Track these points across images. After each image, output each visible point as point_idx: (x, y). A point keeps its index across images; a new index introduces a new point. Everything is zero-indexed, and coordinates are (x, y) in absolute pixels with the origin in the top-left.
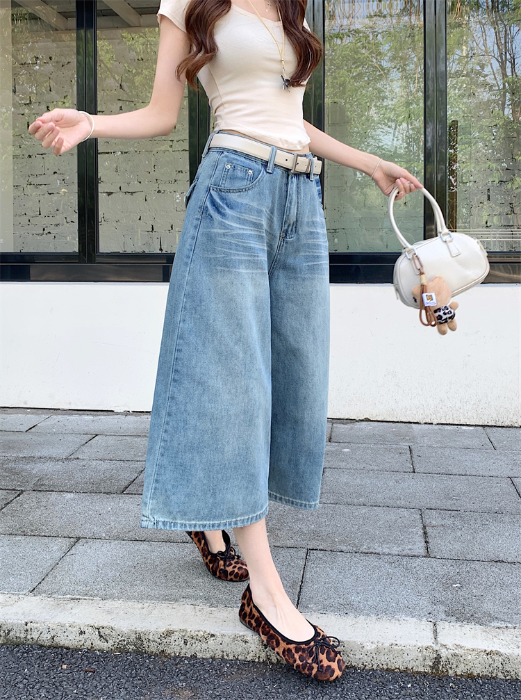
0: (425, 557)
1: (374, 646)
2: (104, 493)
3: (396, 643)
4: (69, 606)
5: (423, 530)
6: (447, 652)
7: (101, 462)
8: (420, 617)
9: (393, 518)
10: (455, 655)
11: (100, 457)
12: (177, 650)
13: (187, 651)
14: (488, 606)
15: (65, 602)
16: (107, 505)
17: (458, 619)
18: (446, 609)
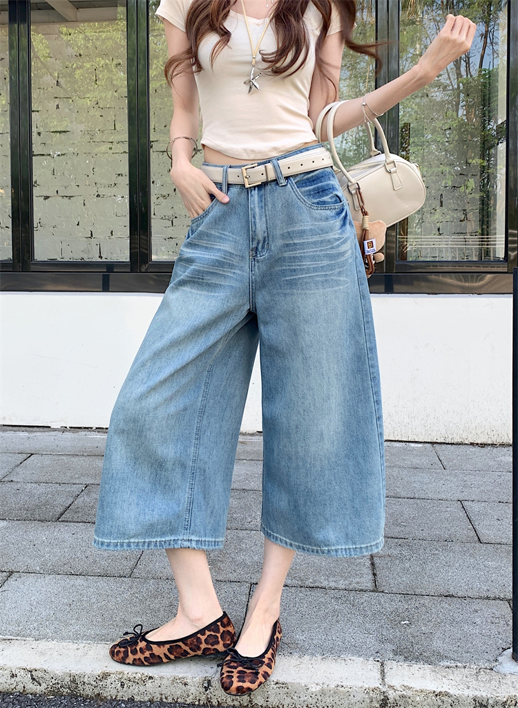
0: (372, 591)
1: (319, 688)
2: (39, 521)
3: (342, 684)
5: (371, 560)
6: (394, 694)
7: (36, 485)
8: (367, 657)
10: (403, 696)
11: (35, 479)
12: (114, 693)
13: (125, 694)
14: (437, 644)
16: (42, 534)
17: (406, 659)
18: (394, 648)
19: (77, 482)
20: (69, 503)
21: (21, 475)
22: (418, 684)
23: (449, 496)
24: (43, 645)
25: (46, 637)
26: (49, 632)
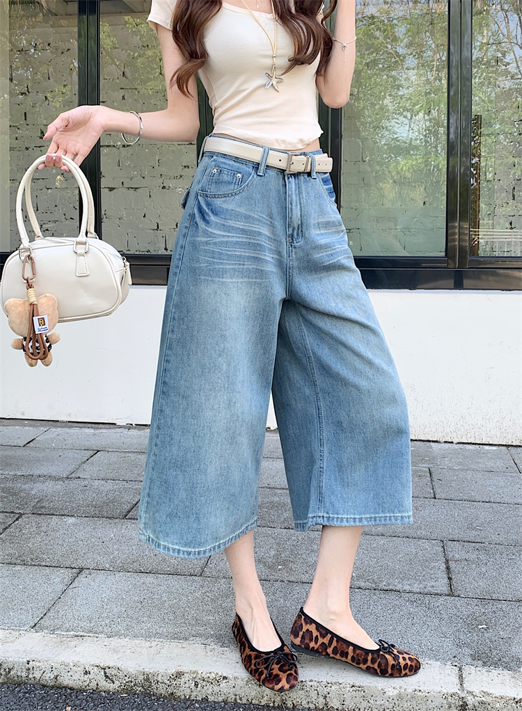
0: (448, 595)
1: (396, 692)
2: (106, 518)
3: (420, 688)
4: (73, 643)
5: (446, 564)
6: (473, 700)
7: (103, 482)
8: (444, 661)
9: (414, 551)
10: (482, 703)
11: (102, 477)
12: (187, 692)
13: (198, 694)
14: (516, 650)
15: (68, 639)
16: (110, 531)
17: (485, 664)
18: (472, 653)
20: (136, 501)
21: (88, 471)
22: (497, 691)
24: (115, 642)
25: (118, 634)
26: (121, 628)
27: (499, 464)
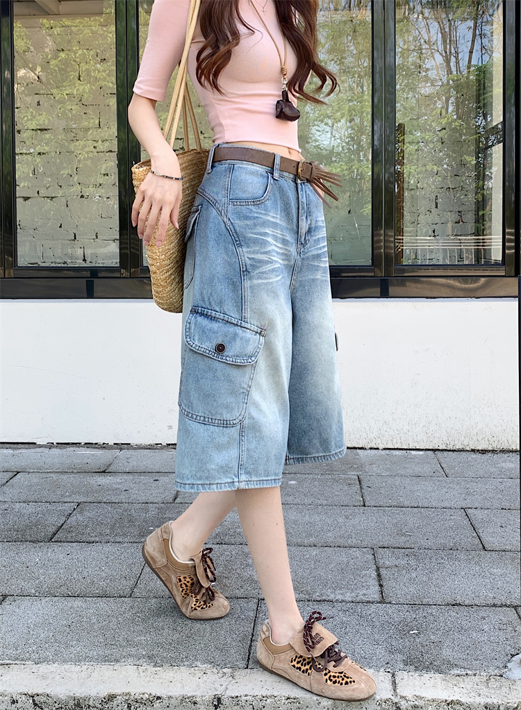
0: (380, 603)
2: (30, 541)
5: (376, 572)
6: (407, 704)
7: (24, 505)
8: (377, 668)
9: (345, 560)
10: (415, 707)
11: (23, 499)
14: (447, 653)
17: (417, 669)
18: (404, 659)
19: (69, 500)
20: (62, 522)
21: (8, 494)
22: (429, 694)
23: (452, 504)
24: (43, 668)
25: (46, 660)
26: (49, 654)
27: (427, 469)
